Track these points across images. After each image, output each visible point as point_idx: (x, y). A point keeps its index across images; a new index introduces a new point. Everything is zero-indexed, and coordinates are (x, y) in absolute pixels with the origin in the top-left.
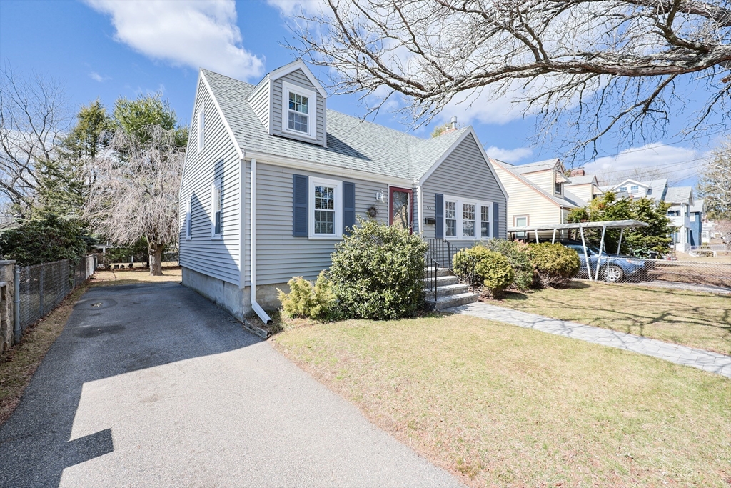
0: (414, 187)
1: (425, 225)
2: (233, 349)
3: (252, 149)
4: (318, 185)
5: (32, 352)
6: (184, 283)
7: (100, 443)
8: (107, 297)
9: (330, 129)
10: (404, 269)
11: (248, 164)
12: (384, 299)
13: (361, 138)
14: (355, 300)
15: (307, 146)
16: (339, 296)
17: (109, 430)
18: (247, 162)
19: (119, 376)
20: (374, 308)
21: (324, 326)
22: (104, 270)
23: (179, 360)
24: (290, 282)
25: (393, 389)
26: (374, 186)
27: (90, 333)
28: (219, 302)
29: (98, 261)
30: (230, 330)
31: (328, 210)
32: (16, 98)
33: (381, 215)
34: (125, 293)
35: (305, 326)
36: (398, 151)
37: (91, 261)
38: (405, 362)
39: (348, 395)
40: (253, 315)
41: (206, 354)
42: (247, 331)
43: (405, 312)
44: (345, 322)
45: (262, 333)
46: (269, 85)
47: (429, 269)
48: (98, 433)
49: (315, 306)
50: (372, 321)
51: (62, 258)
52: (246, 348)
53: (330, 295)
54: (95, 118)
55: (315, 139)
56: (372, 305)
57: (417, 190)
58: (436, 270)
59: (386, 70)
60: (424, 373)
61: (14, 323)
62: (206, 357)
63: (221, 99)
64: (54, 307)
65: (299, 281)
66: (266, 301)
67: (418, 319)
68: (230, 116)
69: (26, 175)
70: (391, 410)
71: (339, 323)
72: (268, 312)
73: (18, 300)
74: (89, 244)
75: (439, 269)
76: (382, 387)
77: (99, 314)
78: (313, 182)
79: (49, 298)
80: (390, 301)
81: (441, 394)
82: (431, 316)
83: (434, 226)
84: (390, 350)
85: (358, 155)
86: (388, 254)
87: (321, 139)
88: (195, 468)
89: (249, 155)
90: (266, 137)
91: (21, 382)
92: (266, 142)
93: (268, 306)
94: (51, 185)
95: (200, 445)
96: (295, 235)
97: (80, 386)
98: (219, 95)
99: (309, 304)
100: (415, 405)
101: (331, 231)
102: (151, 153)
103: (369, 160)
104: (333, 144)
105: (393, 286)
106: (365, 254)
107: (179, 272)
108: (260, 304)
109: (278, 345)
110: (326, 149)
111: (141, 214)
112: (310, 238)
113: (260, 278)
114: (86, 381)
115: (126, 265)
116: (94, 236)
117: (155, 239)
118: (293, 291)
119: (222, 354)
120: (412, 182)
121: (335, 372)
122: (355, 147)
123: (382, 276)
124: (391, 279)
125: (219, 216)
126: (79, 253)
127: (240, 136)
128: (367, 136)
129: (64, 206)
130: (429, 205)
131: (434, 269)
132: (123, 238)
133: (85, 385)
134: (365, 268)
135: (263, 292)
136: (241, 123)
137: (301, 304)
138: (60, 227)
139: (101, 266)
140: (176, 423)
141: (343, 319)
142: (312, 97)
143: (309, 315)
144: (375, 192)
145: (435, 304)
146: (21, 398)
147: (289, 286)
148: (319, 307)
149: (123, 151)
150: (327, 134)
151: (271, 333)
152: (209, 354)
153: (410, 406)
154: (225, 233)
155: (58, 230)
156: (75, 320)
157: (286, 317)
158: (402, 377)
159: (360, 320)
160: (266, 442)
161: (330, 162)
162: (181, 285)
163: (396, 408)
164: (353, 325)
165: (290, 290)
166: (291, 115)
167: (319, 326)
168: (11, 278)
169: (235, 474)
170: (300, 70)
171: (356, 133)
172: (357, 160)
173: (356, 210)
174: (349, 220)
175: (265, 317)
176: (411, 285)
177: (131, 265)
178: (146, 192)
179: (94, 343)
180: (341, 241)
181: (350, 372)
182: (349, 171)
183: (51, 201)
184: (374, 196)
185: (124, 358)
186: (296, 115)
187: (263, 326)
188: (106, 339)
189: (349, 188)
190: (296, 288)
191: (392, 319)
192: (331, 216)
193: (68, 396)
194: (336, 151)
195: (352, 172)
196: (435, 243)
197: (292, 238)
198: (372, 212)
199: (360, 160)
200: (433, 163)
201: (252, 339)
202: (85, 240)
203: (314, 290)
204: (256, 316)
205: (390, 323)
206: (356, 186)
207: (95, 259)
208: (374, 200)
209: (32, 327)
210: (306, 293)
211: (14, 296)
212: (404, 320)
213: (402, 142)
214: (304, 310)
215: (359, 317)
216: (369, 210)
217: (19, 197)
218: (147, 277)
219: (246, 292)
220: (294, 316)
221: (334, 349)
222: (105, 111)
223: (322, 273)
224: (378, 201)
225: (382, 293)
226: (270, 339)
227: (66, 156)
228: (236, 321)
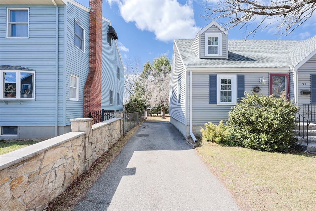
0: (291, 72)
1: (300, 95)
2: (180, 150)
3: (190, 66)
4: (222, 78)
5: (126, 139)
6: (171, 122)
7: (132, 172)
8: (147, 125)
9: (231, 49)
10: (276, 122)
11: (189, 73)
12: (261, 139)
13: (251, 50)
14: (242, 137)
15: (217, 60)
16: (232, 134)
17: (136, 168)
18: (188, 73)
19: (143, 151)
20: (253, 143)
21: (222, 148)
22: (150, 116)
23: (161, 150)
24: (206, 124)
25: (256, 191)
26: (259, 75)
27: (140, 136)
28: (180, 130)
29: (148, 113)
30: (181, 142)
31: (228, 90)
32: (130, 65)
33: (262, 91)
34: (153, 124)
35: (212, 146)
36: (278, 52)
37: (146, 113)
38: (270, 178)
39: (227, 185)
40: (190, 138)
41: (170, 150)
42: (187, 144)
43: (277, 149)
44: (235, 147)
45: (192, 145)
46: (199, 37)
47: (301, 124)
48: (133, 168)
49: (218, 137)
50: (252, 150)
51: (137, 111)
52: (185, 150)
53: (227, 133)
54: (148, 67)
55: (222, 56)
56: (252, 141)
57: (293, 73)
58: (308, 125)
59: (259, 6)
60: (284, 189)
61: (123, 130)
62: (170, 151)
63: (180, 49)
64: (134, 126)
65: (211, 124)
66: (197, 132)
67: (288, 155)
68: (183, 55)
69: (133, 87)
70: (252, 203)
71: (232, 148)
72: (196, 137)
73: (124, 123)
74: (144, 108)
75: (311, 124)
76: (249, 188)
77: (144, 130)
78: (219, 77)
79: (133, 124)
80: (265, 141)
81: (295, 207)
82: (301, 155)
83: (309, 95)
84: (260, 168)
85: (248, 59)
86: (264, 113)
87: (225, 55)
88: (155, 191)
89: (189, 69)
90: (197, 60)
91: (122, 147)
92: (197, 62)
93: (197, 134)
94: (138, 89)
95: (158, 183)
96: (210, 103)
97: (133, 152)
98: (180, 47)
99: (215, 136)
100: (270, 206)
101: (230, 101)
102: (162, 75)
103: (255, 61)
104: (232, 56)
105: (267, 132)
106: (248, 112)
107: (169, 118)
108: (193, 133)
109: (198, 152)
110: (228, 60)
111: (159, 97)
112: (218, 104)
113: (194, 122)
114: (135, 151)
115: (156, 115)
116: (146, 105)
117: (163, 106)
118: (207, 129)
119: (176, 151)
120: (289, 69)
121: (222, 172)
122: (246, 55)
123: (259, 125)
124: (265, 128)
125: (179, 95)
126: (142, 110)
127: (186, 62)
128: (256, 48)
129: (140, 96)
130: (304, 82)
131: (305, 124)
132: (154, 106)
133: (135, 152)
134: (248, 120)
135: (195, 128)
136: (187, 57)
137: (211, 136)
138: (138, 102)
139: (149, 115)
140: (153, 173)
141: (234, 146)
142: (220, 36)
143: (215, 141)
144: (259, 78)
145: (307, 147)
146: (121, 152)
147: (205, 126)
148: (220, 138)
149: (154, 76)
150: (229, 52)
151: (196, 146)
152: (171, 150)
153: (266, 205)
154: (181, 103)
155: (137, 103)
156: (138, 131)
157: (204, 140)
158: (264, 186)
159: (245, 148)
160: (182, 192)
161: (229, 66)
162: (170, 123)
163: (256, 203)
164: (239, 150)
165: (206, 128)
166: (209, 48)
167: (220, 147)
168: (123, 117)
169: (167, 200)
170: (214, 25)
171: (248, 48)
172: (247, 62)
173: (245, 89)
174: (240, 94)
175: (195, 139)
176: (282, 132)
177: (157, 115)
178: (160, 89)
179: (140, 139)
180: (234, 105)
181: (230, 174)
182: (240, 69)
183: (138, 94)
184: (258, 80)
185: (146, 146)
186: (212, 47)
187: (193, 143)
188: (143, 138)
189: (241, 79)
190: (209, 128)
191: (267, 151)
192: (230, 94)
193: (130, 154)
194: (233, 60)
195: (242, 69)
196: (310, 107)
197: (209, 104)
198: (256, 90)
199: (249, 62)
200: (308, 54)
201: (188, 147)
202: (144, 106)
203: (218, 129)
204: (192, 138)
205: (264, 153)
206: (245, 76)
207: (148, 112)
208: (258, 82)
209: (128, 132)
210: (214, 131)
211: (123, 122)
212: (276, 154)
213: (283, 46)
214: (213, 138)
215: (244, 146)
216: (254, 88)
217: (131, 93)
218: (160, 119)
219: (188, 127)
220: (208, 140)
221: (225, 160)
222: (150, 64)
223: (222, 121)
224: (261, 83)
225: (259, 135)
226: (195, 149)
227: (141, 80)
228: (184, 139)
